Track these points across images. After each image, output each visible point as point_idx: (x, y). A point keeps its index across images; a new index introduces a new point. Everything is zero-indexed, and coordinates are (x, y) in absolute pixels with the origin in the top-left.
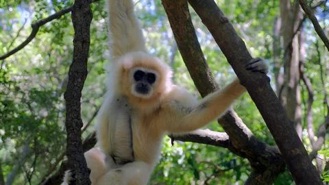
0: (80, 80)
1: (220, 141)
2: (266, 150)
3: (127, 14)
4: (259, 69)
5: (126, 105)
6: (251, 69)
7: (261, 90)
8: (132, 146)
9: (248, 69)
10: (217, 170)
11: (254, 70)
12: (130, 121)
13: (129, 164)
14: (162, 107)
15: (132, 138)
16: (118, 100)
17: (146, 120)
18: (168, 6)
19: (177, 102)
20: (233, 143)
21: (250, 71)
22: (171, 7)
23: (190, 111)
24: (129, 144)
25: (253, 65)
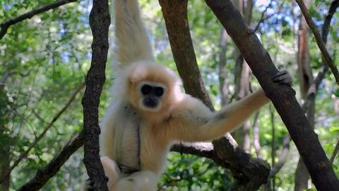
0: (98, 86)
1: (204, 151)
2: (250, 161)
3: (134, 19)
4: (286, 81)
5: (135, 113)
6: (278, 81)
7: (288, 103)
8: (139, 154)
9: (275, 82)
10: (169, 180)
11: (282, 83)
12: (138, 130)
13: (136, 173)
14: (173, 116)
15: (139, 147)
16: (126, 108)
17: (155, 129)
18: (168, 13)
19: (190, 112)
20: (218, 153)
21: (277, 84)
22: (172, 14)
23: (206, 122)
24: (137, 153)
25: (281, 78)
